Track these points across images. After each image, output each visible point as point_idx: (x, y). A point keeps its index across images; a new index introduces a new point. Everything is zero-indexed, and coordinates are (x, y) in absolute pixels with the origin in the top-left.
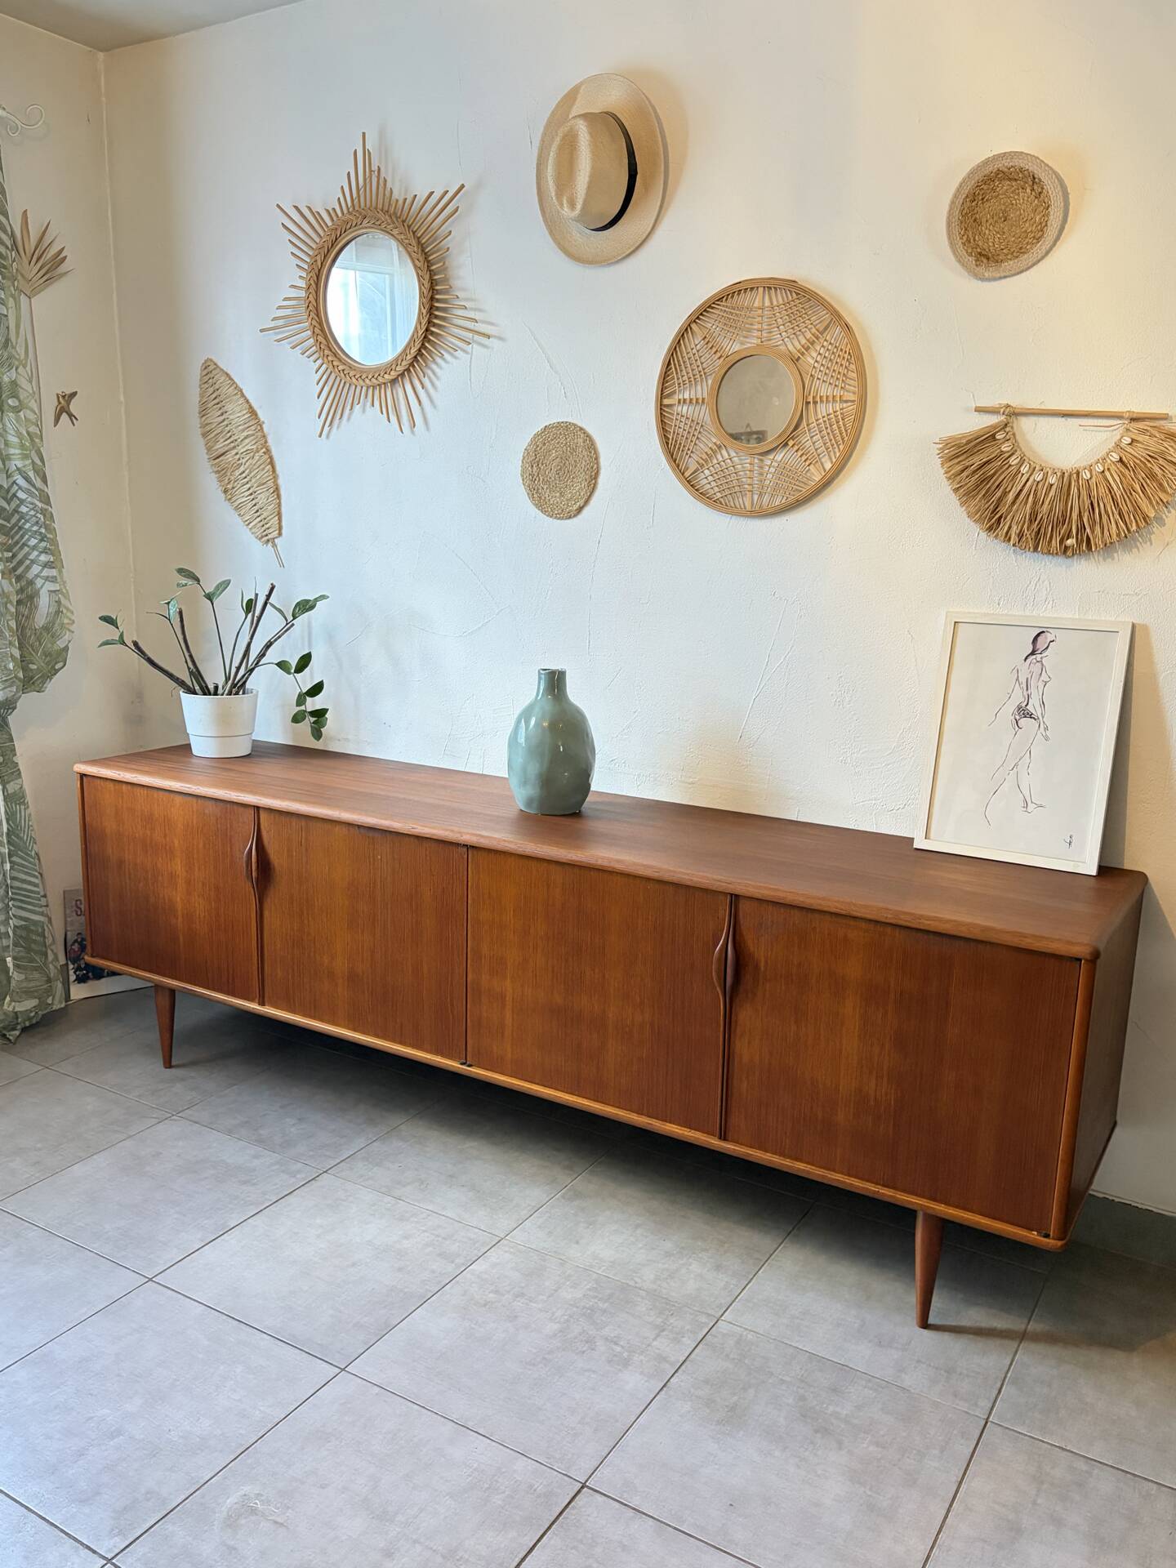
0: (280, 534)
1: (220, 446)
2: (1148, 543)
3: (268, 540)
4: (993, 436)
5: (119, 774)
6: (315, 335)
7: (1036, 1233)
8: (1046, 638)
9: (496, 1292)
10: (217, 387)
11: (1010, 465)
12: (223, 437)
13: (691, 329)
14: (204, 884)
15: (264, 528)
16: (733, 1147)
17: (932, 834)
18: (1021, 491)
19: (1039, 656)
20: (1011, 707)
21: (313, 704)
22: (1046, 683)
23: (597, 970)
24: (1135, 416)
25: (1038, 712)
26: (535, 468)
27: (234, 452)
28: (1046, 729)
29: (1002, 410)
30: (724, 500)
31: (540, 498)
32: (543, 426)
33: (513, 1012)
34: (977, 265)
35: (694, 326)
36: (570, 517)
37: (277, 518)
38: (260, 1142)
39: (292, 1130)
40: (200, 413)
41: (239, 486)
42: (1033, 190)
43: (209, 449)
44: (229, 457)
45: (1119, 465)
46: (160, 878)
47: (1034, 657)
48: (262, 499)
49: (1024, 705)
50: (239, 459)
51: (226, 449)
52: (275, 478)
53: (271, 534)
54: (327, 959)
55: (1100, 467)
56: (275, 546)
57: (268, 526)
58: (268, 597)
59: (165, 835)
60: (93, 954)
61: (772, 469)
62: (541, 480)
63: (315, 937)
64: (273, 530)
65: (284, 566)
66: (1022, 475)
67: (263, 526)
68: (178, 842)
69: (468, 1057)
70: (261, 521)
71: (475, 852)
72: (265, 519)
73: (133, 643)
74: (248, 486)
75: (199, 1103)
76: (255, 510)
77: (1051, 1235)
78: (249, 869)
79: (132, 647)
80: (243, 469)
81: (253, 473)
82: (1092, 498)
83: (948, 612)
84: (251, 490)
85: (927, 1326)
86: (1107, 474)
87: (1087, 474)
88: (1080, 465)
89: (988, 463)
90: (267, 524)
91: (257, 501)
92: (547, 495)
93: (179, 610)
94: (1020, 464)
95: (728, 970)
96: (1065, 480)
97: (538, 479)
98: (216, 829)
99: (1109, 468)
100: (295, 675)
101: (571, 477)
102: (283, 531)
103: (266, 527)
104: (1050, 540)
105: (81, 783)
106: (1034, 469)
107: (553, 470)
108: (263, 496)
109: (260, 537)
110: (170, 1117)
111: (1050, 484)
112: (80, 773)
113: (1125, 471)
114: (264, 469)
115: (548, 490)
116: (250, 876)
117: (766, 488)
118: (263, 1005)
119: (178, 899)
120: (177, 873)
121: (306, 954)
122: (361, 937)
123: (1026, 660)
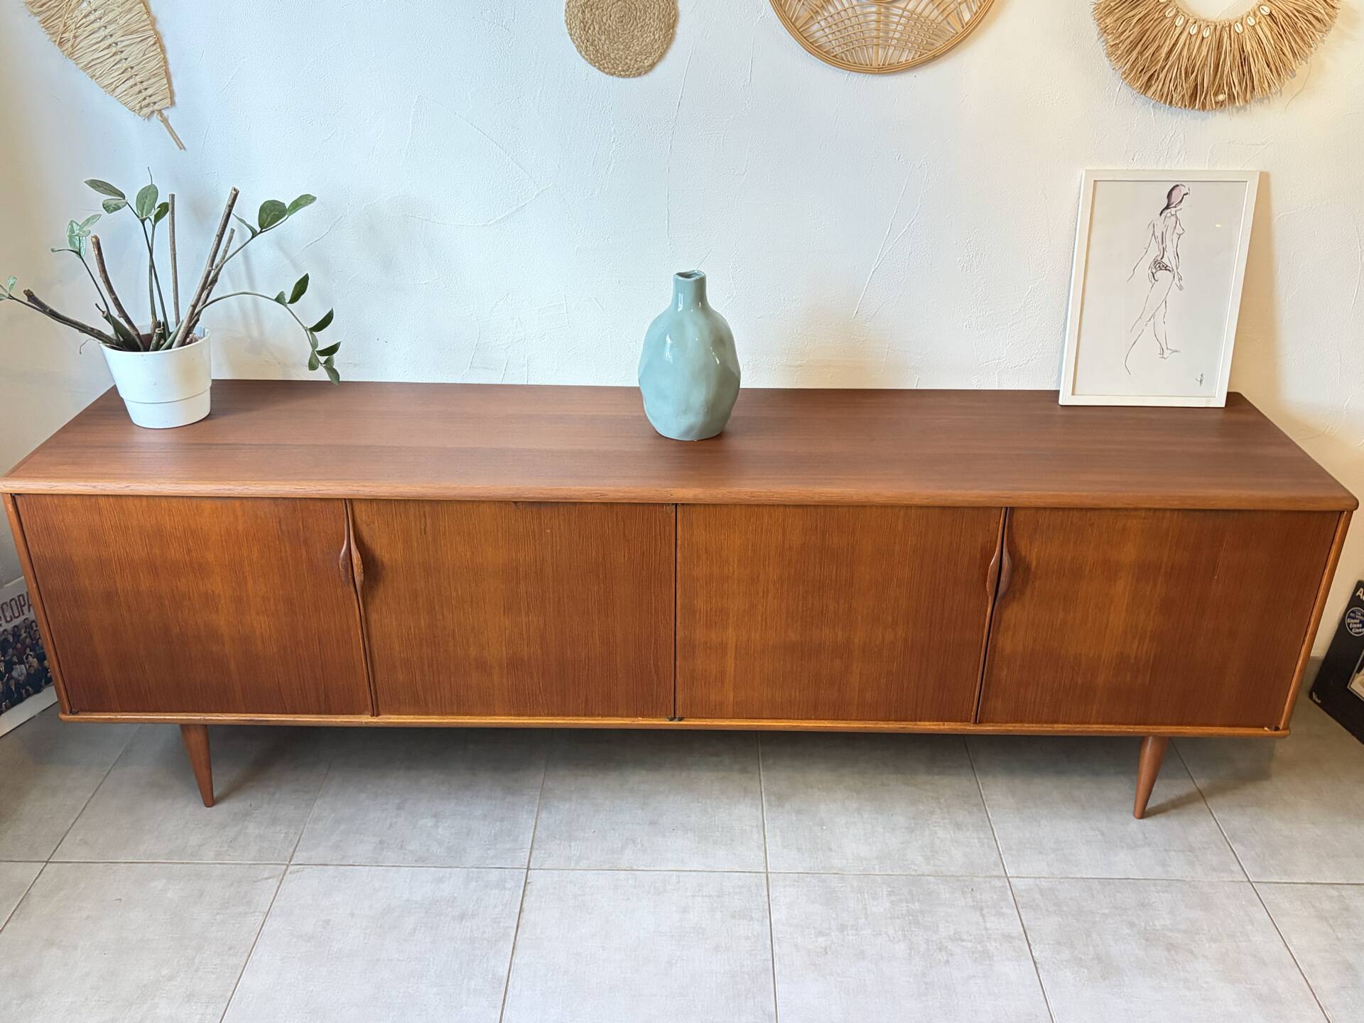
0: (173, 103)
2: (1279, 94)
3: (153, 112)
5: (94, 487)
7: (1266, 729)
8: (1180, 191)
9: (821, 934)
11: (1165, 18)
14: (265, 599)
15: (141, 96)
16: (991, 728)
17: (1077, 391)
18: (1175, 45)
19: (1174, 209)
20: (1149, 260)
21: (325, 339)
22: (1180, 235)
23: (842, 602)
25: (1172, 264)
26: (588, 15)
28: (1180, 279)
30: (846, 56)
31: (597, 51)
33: (736, 659)
36: (640, 74)
37: (165, 81)
38: (422, 861)
39: (440, 831)
41: (86, 34)
45: (1268, 18)
46: (187, 603)
47: (1169, 210)
48: (134, 53)
49: (1159, 259)
52: (153, 22)
53: (155, 103)
54: (474, 650)
55: (1251, 21)
56: (165, 121)
57: (150, 92)
58: (231, 206)
59: (189, 551)
60: (73, 710)
61: (903, 20)
62: (597, 29)
63: (454, 630)
64: (160, 98)
65: (185, 149)
66: (1176, 26)
67: (140, 92)
68: (212, 556)
69: (677, 712)
70: (135, 84)
71: (686, 508)
72: (141, 82)
73: (26, 294)
74: (102, 33)
75: (300, 838)
76: (122, 71)
77: (1281, 728)
78: (350, 573)
79: (25, 299)
80: (89, 9)
81: (111, 16)
82: (1244, 52)
83: (1086, 170)
84: (110, 41)
85: (1144, 814)
86: (1258, 27)
87: (1239, 29)
88: (1232, 17)
89: (1145, 16)
90: (146, 89)
91: (123, 56)
92: (606, 47)
93: (94, 240)
94: (1176, 16)
95: (1003, 578)
96: (1218, 34)
97: (592, 28)
98: (280, 533)
99: (1260, 22)
100: (289, 305)
101: (639, 25)
102: (177, 99)
103: (144, 94)
104: (1205, 98)
105: (13, 504)
106: (1188, 20)
107: (613, 17)
108: (136, 50)
109: (138, 108)
110: (287, 869)
111: (1203, 38)
112: (11, 494)
113: (1274, 25)
114: (130, 10)
115: (607, 42)
116: (351, 581)
117: (894, 42)
118: (379, 715)
119: (223, 623)
120: (217, 593)
121: (441, 650)
122: (524, 619)
123: (1161, 214)
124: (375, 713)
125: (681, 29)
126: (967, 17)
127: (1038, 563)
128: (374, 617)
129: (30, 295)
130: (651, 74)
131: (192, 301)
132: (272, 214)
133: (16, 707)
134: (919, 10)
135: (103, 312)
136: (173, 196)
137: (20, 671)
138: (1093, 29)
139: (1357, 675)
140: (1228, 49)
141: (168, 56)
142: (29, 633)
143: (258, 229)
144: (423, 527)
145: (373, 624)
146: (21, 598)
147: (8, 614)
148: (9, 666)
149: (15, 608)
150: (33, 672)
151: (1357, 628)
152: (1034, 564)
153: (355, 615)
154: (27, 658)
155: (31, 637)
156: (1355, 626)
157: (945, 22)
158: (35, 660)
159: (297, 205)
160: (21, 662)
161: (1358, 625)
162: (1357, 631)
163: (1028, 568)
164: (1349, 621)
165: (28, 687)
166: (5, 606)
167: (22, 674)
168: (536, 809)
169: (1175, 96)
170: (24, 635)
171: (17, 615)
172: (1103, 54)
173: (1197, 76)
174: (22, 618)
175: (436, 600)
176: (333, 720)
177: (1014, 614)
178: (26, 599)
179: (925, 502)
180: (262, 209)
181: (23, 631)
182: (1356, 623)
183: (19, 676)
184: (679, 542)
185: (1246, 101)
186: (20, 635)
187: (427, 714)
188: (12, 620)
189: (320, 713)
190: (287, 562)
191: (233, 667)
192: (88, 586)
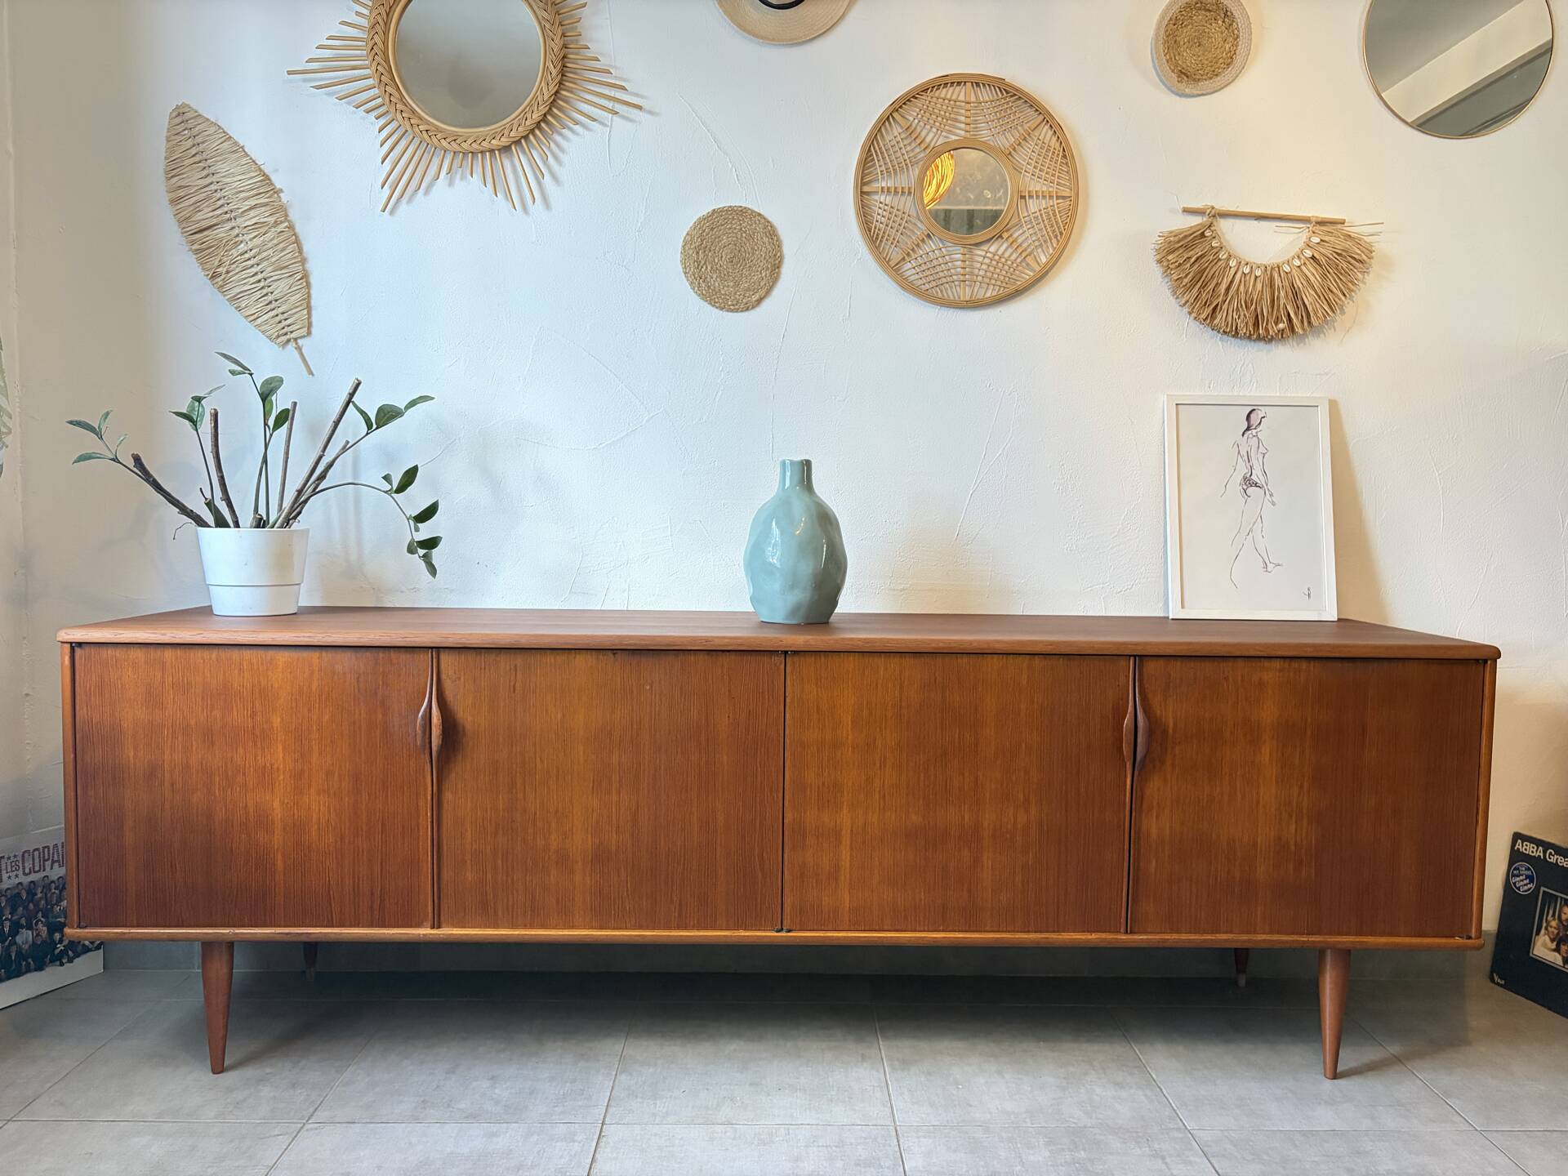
0: (309, 333)
1: (204, 216)
2: (1333, 330)
3: (289, 341)
4: (1203, 235)
5: (164, 634)
6: (383, 84)
7: (1458, 938)
8: (1258, 415)
10: (199, 139)
11: (1220, 260)
12: (208, 206)
13: (893, 118)
14: (329, 774)
15: (280, 325)
16: (1145, 937)
17: (1186, 604)
18: (1232, 282)
19: (1254, 431)
20: (1238, 478)
21: (426, 531)
22: (1264, 454)
23: (967, 774)
24: (1319, 220)
25: (1261, 480)
26: (701, 256)
27: (229, 226)
28: (1271, 495)
29: (1208, 211)
30: (933, 290)
31: (709, 287)
32: (710, 210)
33: (851, 849)
34: (1178, 82)
35: (896, 115)
36: (747, 309)
37: (305, 312)
38: (473, 1117)
40: (167, 173)
41: (238, 269)
42: (1223, 22)
43: (183, 221)
44: (220, 232)
45: (1312, 261)
46: (240, 779)
47: (1250, 432)
48: (280, 288)
49: (1248, 475)
50: (238, 235)
51: (215, 221)
52: (303, 261)
53: (292, 332)
54: (555, 840)
55: (1297, 263)
56: (299, 349)
57: (288, 322)
58: (352, 395)
59: (254, 714)
60: (82, 924)
61: (987, 261)
62: (709, 268)
63: (536, 814)
64: (298, 327)
65: (313, 375)
66: (1230, 268)
67: (280, 322)
68: (279, 720)
69: (785, 922)
70: (277, 315)
71: (796, 659)
72: (283, 313)
73: (135, 460)
74: (254, 270)
75: (323, 1100)
76: (267, 302)
77: (1473, 936)
78: (427, 736)
79: (131, 463)
80: (246, 248)
81: (265, 254)
82: (1294, 288)
83: (1167, 395)
84: (260, 276)
85: (1336, 1076)
86: (1303, 268)
87: (1287, 268)
88: (1279, 260)
89: (1202, 256)
90: (286, 320)
91: (270, 289)
92: (717, 284)
93: (213, 411)
94: (1228, 259)
95: (1140, 740)
96: (1269, 273)
97: (705, 267)
98: (356, 691)
99: (1305, 263)
100: (394, 495)
101: (748, 265)
102: (313, 330)
103: (284, 323)
104: (1267, 324)
105: (70, 657)
106: (1240, 263)
107: (724, 257)
108: (282, 284)
109: (274, 337)
110: (303, 1127)
111: (1256, 277)
112: (71, 643)
113: (1318, 267)
114: (284, 249)
115: (718, 279)
116: (428, 746)
117: (980, 278)
118: (439, 927)
119: (276, 804)
120: (276, 766)
121: (519, 839)
122: (615, 798)
123: (1243, 435)
124: (437, 925)
125: (786, 270)
126: (1044, 260)
127: (1175, 724)
128: (448, 796)
129: (137, 460)
130: (758, 310)
131: (298, 486)
132: (387, 415)
133: (10, 981)
134: (1000, 252)
135: (206, 499)
136: (295, 404)
137: (25, 937)
138: (1157, 271)
139: (1537, 937)
140: (1280, 285)
141: (312, 291)
142: (46, 894)
143: (375, 426)
144: (512, 684)
145: (445, 805)
146: (46, 850)
147: (28, 865)
148: (16, 928)
149: (37, 861)
150: (39, 943)
151: (1525, 885)
152: (1171, 725)
153: (425, 795)
154: (36, 924)
155: (46, 900)
156: (1522, 883)
157: (1024, 264)
158: (45, 928)
159: (413, 404)
160: (29, 927)
161: (1525, 882)
162: (1526, 888)
163: (1165, 732)
164: (1514, 880)
165: (30, 960)
166: (26, 855)
167: (27, 942)
168: (614, 1073)
169: (1239, 322)
170: (39, 895)
171: (37, 868)
172: (1168, 293)
173: (1256, 308)
174: (42, 874)
175: (518, 775)
176: (386, 932)
177: (1157, 788)
178: (51, 852)
179: (1049, 649)
180: (380, 410)
181: (39, 890)
182: (1522, 881)
183: (23, 943)
184: (788, 700)
185: (1303, 329)
186: (36, 894)
187: (496, 927)
188: (30, 873)
189: (371, 926)
190: (360, 728)
191: (280, 863)
192: (131, 758)
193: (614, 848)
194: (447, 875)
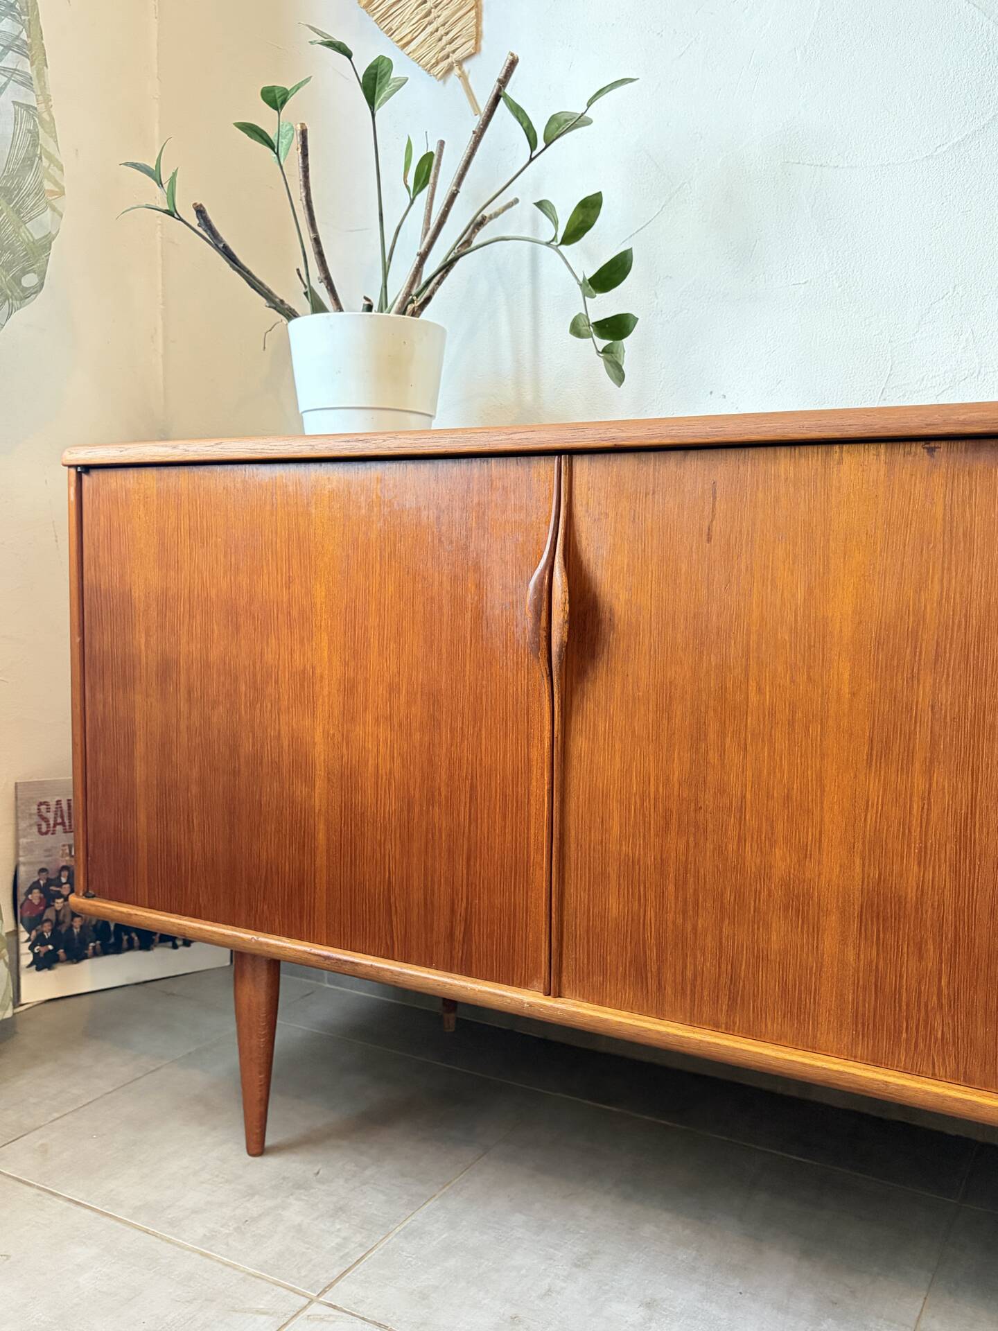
0: (477, 49)
3: (451, 66)
14: (393, 689)
15: (440, 45)
46: (271, 690)
53: (455, 51)
54: (783, 857)
56: (464, 78)
57: (451, 37)
58: (503, 82)
60: (89, 888)
63: (744, 797)
64: (463, 42)
67: (439, 39)
68: (323, 590)
70: (436, 30)
72: (444, 24)
73: (195, 210)
75: (362, 1258)
78: (544, 623)
79: (194, 219)
90: (448, 33)
100: (563, 248)
105: (76, 488)
109: (432, 65)
110: (305, 1308)
112: (76, 467)
116: (544, 644)
118: (559, 995)
119: (318, 736)
120: (318, 671)
121: (710, 846)
122: (919, 782)
124: (555, 990)
128: (580, 745)
129: (200, 211)
132: (562, 124)
135: (305, 286)
143: (542, 142)
144: (706, 524)
145: (574, 762)
165: (133, 935)
175: (711, 713)
180: (553, 119)
187: (660, 1014)
189: (449, 968)
190: (440, 608)
191: (321, 837)
192: (143, 647)
193: (912, 894)
194: (576, 895)
